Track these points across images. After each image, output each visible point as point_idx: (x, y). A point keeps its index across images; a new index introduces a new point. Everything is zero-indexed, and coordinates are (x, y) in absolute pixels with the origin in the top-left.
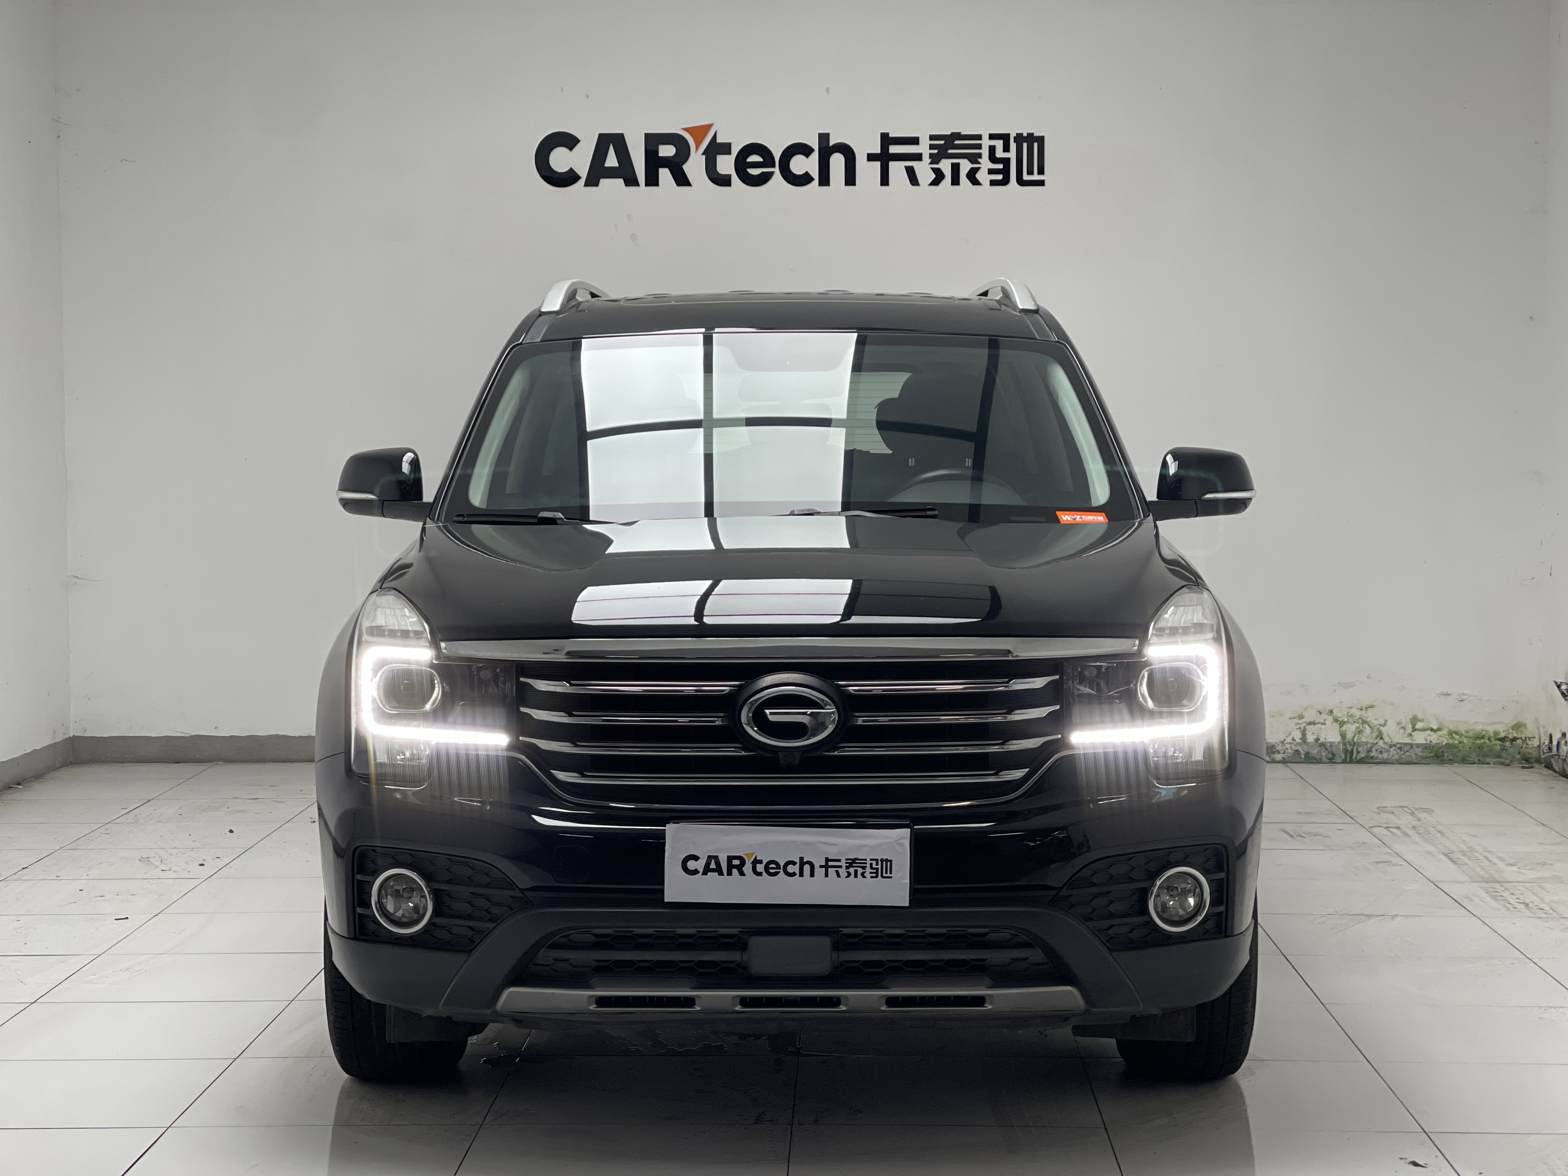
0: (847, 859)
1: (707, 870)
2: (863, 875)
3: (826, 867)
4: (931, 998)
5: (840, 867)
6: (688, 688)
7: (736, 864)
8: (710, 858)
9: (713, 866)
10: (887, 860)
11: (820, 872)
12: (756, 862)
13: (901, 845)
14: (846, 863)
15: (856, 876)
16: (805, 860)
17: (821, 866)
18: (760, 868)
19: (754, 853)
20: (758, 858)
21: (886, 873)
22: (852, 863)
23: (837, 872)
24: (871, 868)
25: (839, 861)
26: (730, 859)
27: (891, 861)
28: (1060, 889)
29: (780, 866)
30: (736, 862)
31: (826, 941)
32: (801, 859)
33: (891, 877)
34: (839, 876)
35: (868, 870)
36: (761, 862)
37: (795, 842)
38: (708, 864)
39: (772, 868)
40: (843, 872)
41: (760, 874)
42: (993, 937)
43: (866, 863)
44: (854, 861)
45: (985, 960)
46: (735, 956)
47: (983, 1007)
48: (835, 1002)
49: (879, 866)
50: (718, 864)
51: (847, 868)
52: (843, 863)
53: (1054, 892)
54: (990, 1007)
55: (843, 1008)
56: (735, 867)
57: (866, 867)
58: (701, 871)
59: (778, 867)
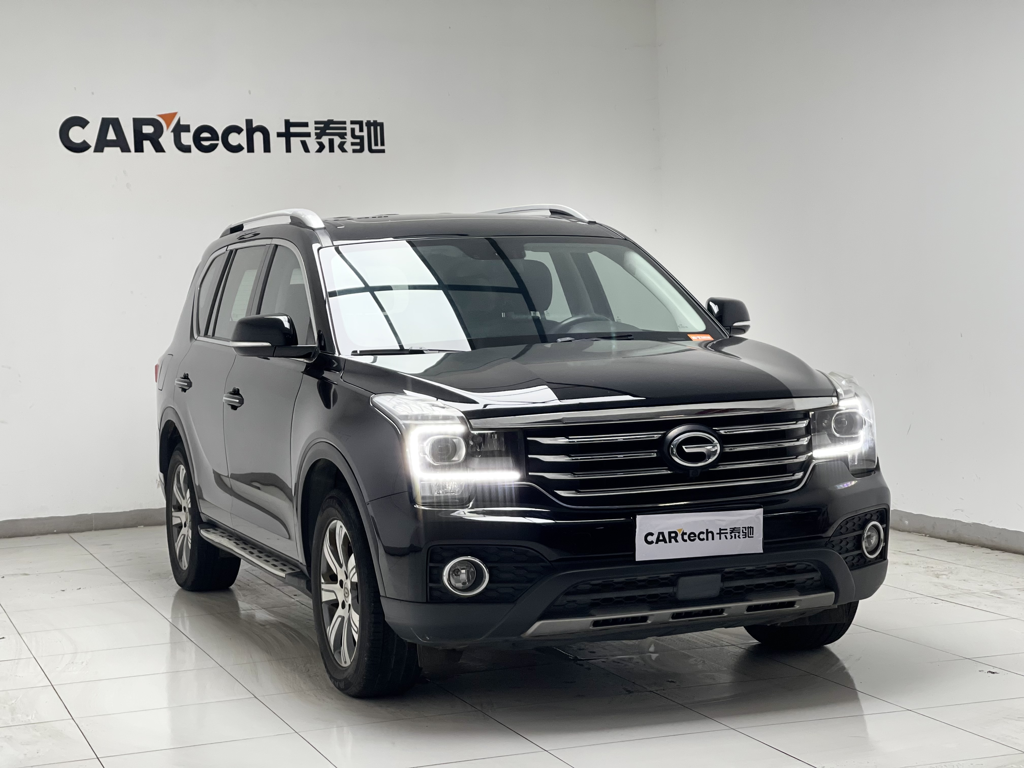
0: (730, 529)
1: (658, 541)
2: (739, 537)
3: (720, 534)
4: (768, 604)
5: (727, 533)
6: (620, 438)
7: (673, 536)
8: (659, 533)
9: (661, 538)
10: (751, 527)
11: (717, 537)
12: (684, 534)
13: (758, 518)
14: (730, 531)
15: (735, 538)
16: (709, 531)
17: (717, 534)
18: (686, 537)
19: (682, 529)
20: (684, 532)
21: (750, 535)
22: (733, 530)
23: (726, 536)
24: (743, 532)
25: (726, 530)
26: (670, 533)
27: (753, 528)
28: (830, 537)
29: (696, 535)
30: (673, 535)
31: (719, 576)
32: (707, 530)
33: (753, 537)
34: (726, 538)
35: (741, 534)
36: (686, 534)
37: (704, 520)
38: (658, 537)
39: (692, 537)
40: (728, 536)
41: (685, 541)
42: (798, 567)
43: (740, 530)
44: (734, 529)
45: (794, 581)
46: (669, 590)
47: (793, 607)
48: (721, 611)
49: (747, 531)
50: (664, 536)
51: (731, 533)
52: (728, 531)
53: (827, 540)
54: (798, 607)
55: (725, 614)
56: (673, 537)
57: (740, 532)
58: (655, 542)
59: (695, 536)
